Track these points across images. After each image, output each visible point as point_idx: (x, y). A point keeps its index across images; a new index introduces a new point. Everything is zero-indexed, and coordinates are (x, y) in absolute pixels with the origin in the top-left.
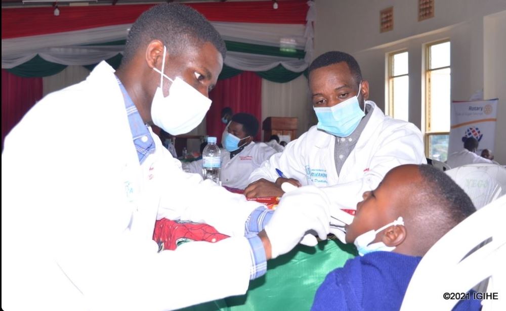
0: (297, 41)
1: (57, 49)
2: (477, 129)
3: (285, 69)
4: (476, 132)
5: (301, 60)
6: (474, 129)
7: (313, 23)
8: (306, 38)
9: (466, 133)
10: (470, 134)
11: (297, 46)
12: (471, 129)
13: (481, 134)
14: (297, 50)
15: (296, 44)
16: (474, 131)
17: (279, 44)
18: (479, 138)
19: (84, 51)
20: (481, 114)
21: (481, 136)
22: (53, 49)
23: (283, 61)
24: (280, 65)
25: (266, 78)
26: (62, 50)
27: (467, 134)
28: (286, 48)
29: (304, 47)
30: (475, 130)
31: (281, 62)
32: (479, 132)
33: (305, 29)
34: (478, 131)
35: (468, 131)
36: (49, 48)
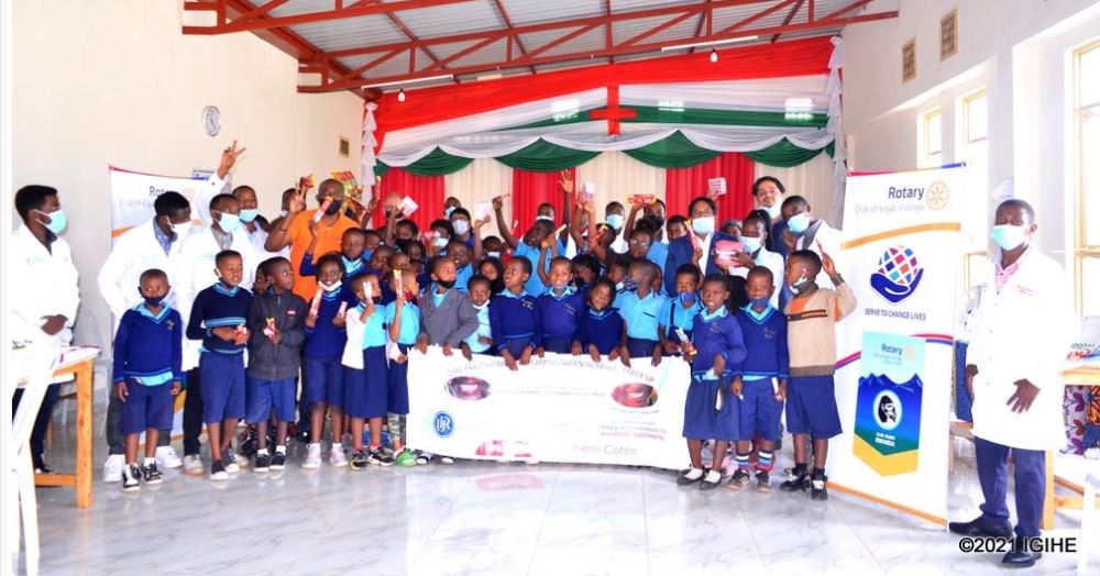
0: (814, 101)
1: (461, 138)
2: (909, 252)
3: (792, 145)
4: (907, 260)
5: (823, 129)
6: (901, 252)
7: (840, 71)
8: (830, 96)
9: (881, 263)
10: (890, 267)
11: (814, 109)
12: (894, 251)
13: (918, 267)
14: (815, 115)
15: (812, 106)
16: (900, 259)
17: (784, 108)
18: (913, 278)
19: (495, 138)
20: (920, 208)
21: (920, 274)
22: (456, 139)
23: (788, 133)
24: (785, 139)
25: (760, 161)
26: (468, 138)
27: (883, 266)
28: (797, 113)
29: (827, 110)
30: (905, 255)
31: (786, 135)
32: (914, 262)
33: (827, 82)
34: (911, 257)
35: (887, 257)
36: (451, 137)
